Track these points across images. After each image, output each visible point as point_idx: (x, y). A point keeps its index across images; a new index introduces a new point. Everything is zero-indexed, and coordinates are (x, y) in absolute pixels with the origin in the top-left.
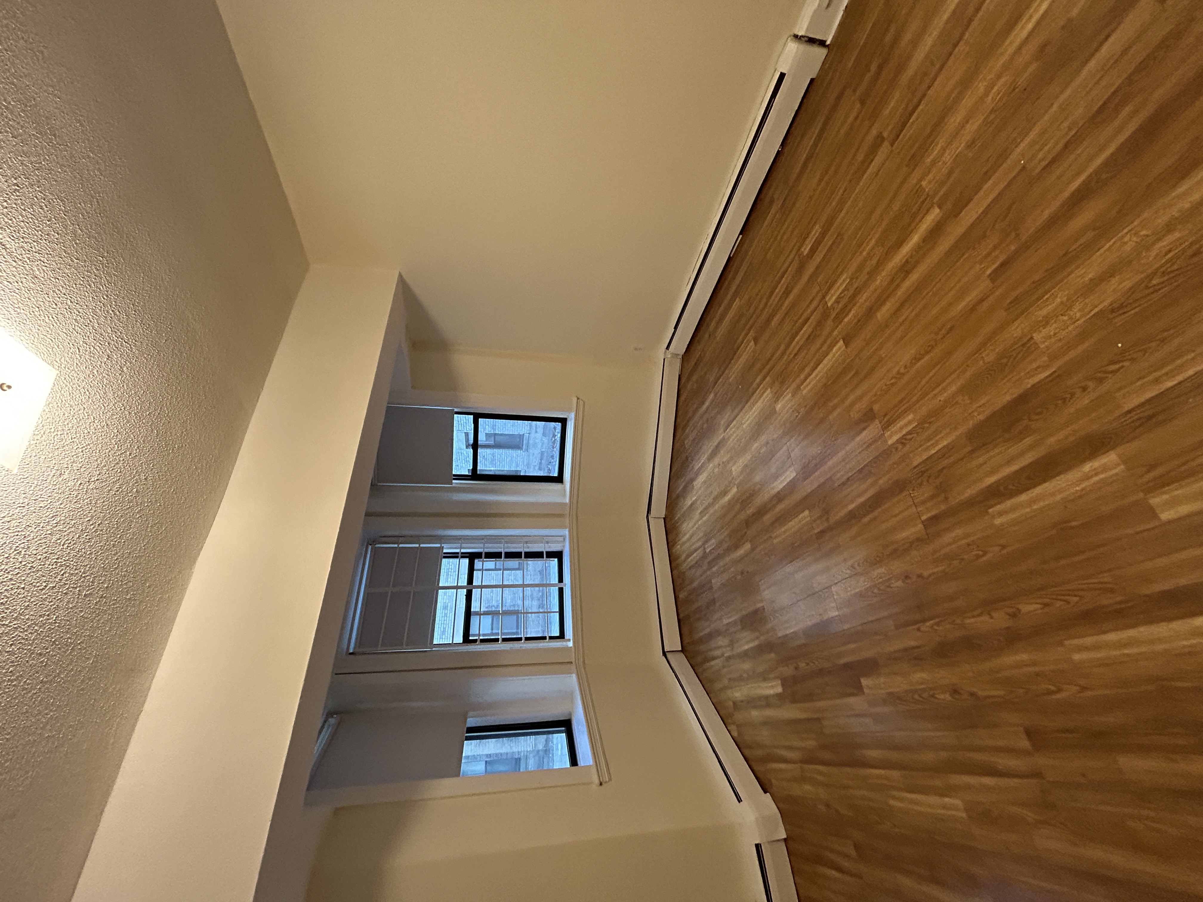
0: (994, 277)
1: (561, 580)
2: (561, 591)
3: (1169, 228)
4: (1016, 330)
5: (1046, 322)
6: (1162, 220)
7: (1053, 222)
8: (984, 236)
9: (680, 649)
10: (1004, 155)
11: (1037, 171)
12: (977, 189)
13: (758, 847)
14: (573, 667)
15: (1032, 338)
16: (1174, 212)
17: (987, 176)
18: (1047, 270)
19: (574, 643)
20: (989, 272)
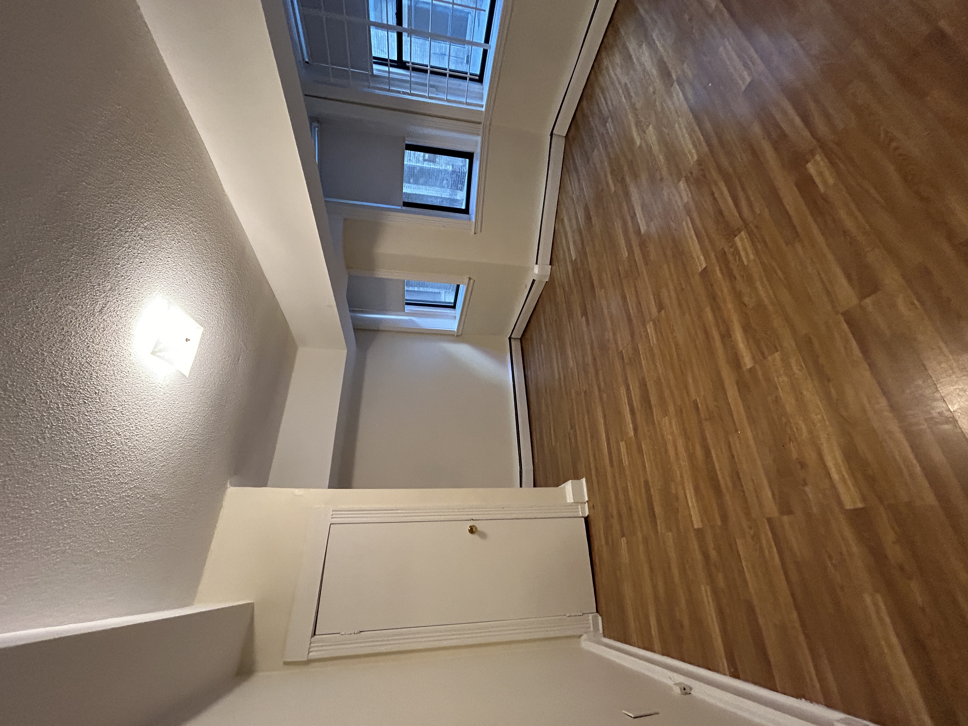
0: (695, 403)
1: (487, 40)
2: (485, 52)
3: (682, 477)
4: (672, 409)
5: (670, 423)
6: (685, 476)
7: (704, 439)
8: (716, 400)
9: (565, 135)
10: (752, 420)
11: (731, 439)
12: (744, 400)
13: (534, 281)
14: (481, 126)
15: (667, 416)
16: (686, 480)
17: (747, 408)
18: (687, 429)
19: (486, 109)
20: (698, 400)
